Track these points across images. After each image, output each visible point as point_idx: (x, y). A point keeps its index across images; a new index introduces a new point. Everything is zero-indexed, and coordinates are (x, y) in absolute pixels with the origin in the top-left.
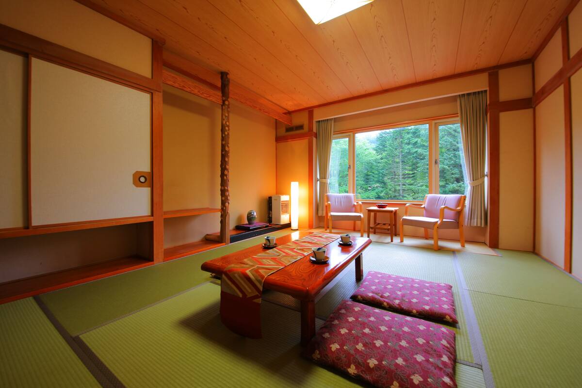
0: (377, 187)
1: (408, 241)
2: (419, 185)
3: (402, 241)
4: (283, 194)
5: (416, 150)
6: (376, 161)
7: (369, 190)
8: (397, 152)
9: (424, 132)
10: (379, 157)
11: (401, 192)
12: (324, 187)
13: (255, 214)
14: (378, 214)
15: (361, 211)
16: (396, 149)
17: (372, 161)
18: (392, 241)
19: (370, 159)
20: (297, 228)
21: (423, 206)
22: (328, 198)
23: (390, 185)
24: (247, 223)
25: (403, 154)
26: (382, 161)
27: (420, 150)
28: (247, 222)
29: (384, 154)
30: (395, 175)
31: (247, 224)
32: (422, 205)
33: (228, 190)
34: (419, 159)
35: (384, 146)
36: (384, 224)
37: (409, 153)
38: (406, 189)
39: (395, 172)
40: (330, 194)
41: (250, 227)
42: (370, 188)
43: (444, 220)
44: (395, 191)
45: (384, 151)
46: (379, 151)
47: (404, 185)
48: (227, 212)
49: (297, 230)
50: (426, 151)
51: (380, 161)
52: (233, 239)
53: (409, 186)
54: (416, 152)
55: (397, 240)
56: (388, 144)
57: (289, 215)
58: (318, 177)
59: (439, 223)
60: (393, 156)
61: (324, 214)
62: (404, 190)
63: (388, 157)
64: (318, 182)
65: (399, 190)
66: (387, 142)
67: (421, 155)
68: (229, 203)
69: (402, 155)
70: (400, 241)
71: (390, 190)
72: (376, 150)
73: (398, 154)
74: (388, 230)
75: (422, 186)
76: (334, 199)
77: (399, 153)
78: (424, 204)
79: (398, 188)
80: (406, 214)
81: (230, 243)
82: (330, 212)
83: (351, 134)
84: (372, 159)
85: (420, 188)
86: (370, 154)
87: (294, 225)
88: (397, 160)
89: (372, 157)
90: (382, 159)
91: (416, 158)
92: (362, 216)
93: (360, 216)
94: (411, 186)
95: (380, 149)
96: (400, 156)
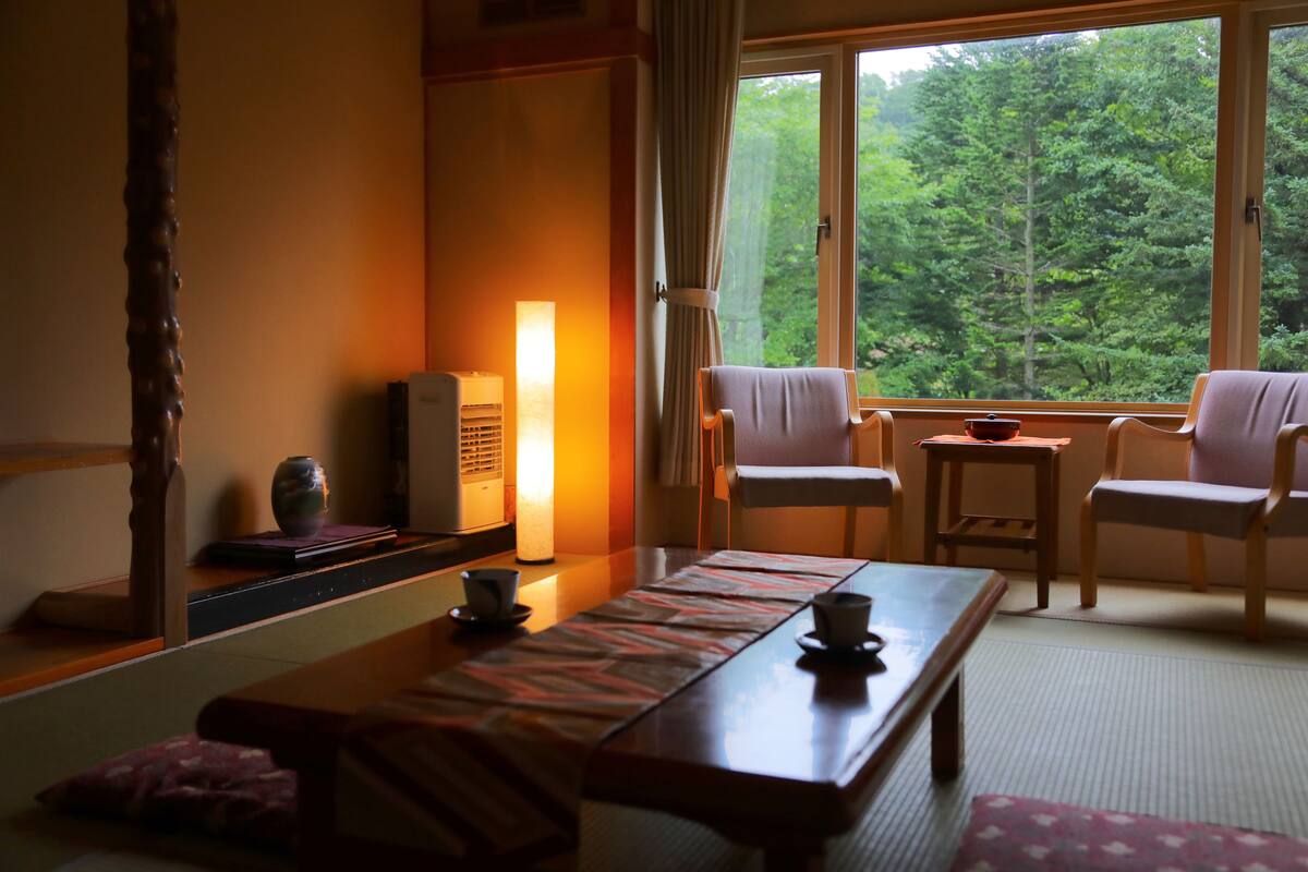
0: (913, 347)
1: (1115, 602)
2: (1113, 340)
3: (1088, 602)
4: (469, 368)
5: (1106, 162)
6: (911, 210)
7: (876, 363)
8: (1012, 174)
9: (1142, 75)
10: (929, 192)
11: (1029, 372)
12: (690, 330)
13: (319, 477)
14: (970, 469)
15: (887, 460)
16: (1009, 156)
17: (893, 214)
18: (1043, 603)
19: (886, 202)
20: (548, 553)
21: (1185, 429)
22: (715, 393)
23: (981, 341)
24: (275, 527)
25: (1044, 180)
26: (943, 212)
27: (1123, 166)
28: (267, 522)
29: (952, 180)
30: (1002, 289)
31: (270, 536)
32: (1180, 422)
33: (171, 337)
34: (1114, 208)
35: (950, 138)
36: (1000, 523)
37: (1071, 180)
38: (1054, 358)
39: (999, 274)
40: (724, 367)
41: (292, 552)
42: (878, 354)
43: (1293, 494)
44: (1001, 369)
45: (953, 162)
46: (927, 161)
47: (1043, 338)
48: (173, 465)
49: (550, 562)
50: (1150, 169)
51: (934, 214)
52: (204, 620)
53: (1068, 344)
54: (1105, 173)
55: (1065, 597)
56: (970, 126)
57: (500, 482)
58: (661, 276)
59: (1271, 505)
60: (992, 192)
61: (695, 476)
62: (1041, 364)
63: (968, 194)
64: (662, 306)
65: (1021, 364)
66: (968, 118)
67: (1126, 188)
68: (178, 413)
69: (1038, 190)
70: (1077, 602)
71: (978, 364)
72: (914, 158)
73: (1017, 181)
74: (1026, 545)
75: (1127, 343)
76: (750, 391)
77: (1023, 177)
78: (1193, 418)
79: (1016, 353)
80: (1111, 470)
81: (193, 635)
82: (730, 460)
83: (836, 51)
84: (896, 200)
85: (1118, 353)
86: (885, 174)
87: (534, 539)
88: (1014, 213)
89: (893, 193)
90: (940, 203)
91: (1101, 204)
92: (894, 478)
93: (886, 482)
94: (1077, 347)
95: (929, 151)
96: (1029, 191)
